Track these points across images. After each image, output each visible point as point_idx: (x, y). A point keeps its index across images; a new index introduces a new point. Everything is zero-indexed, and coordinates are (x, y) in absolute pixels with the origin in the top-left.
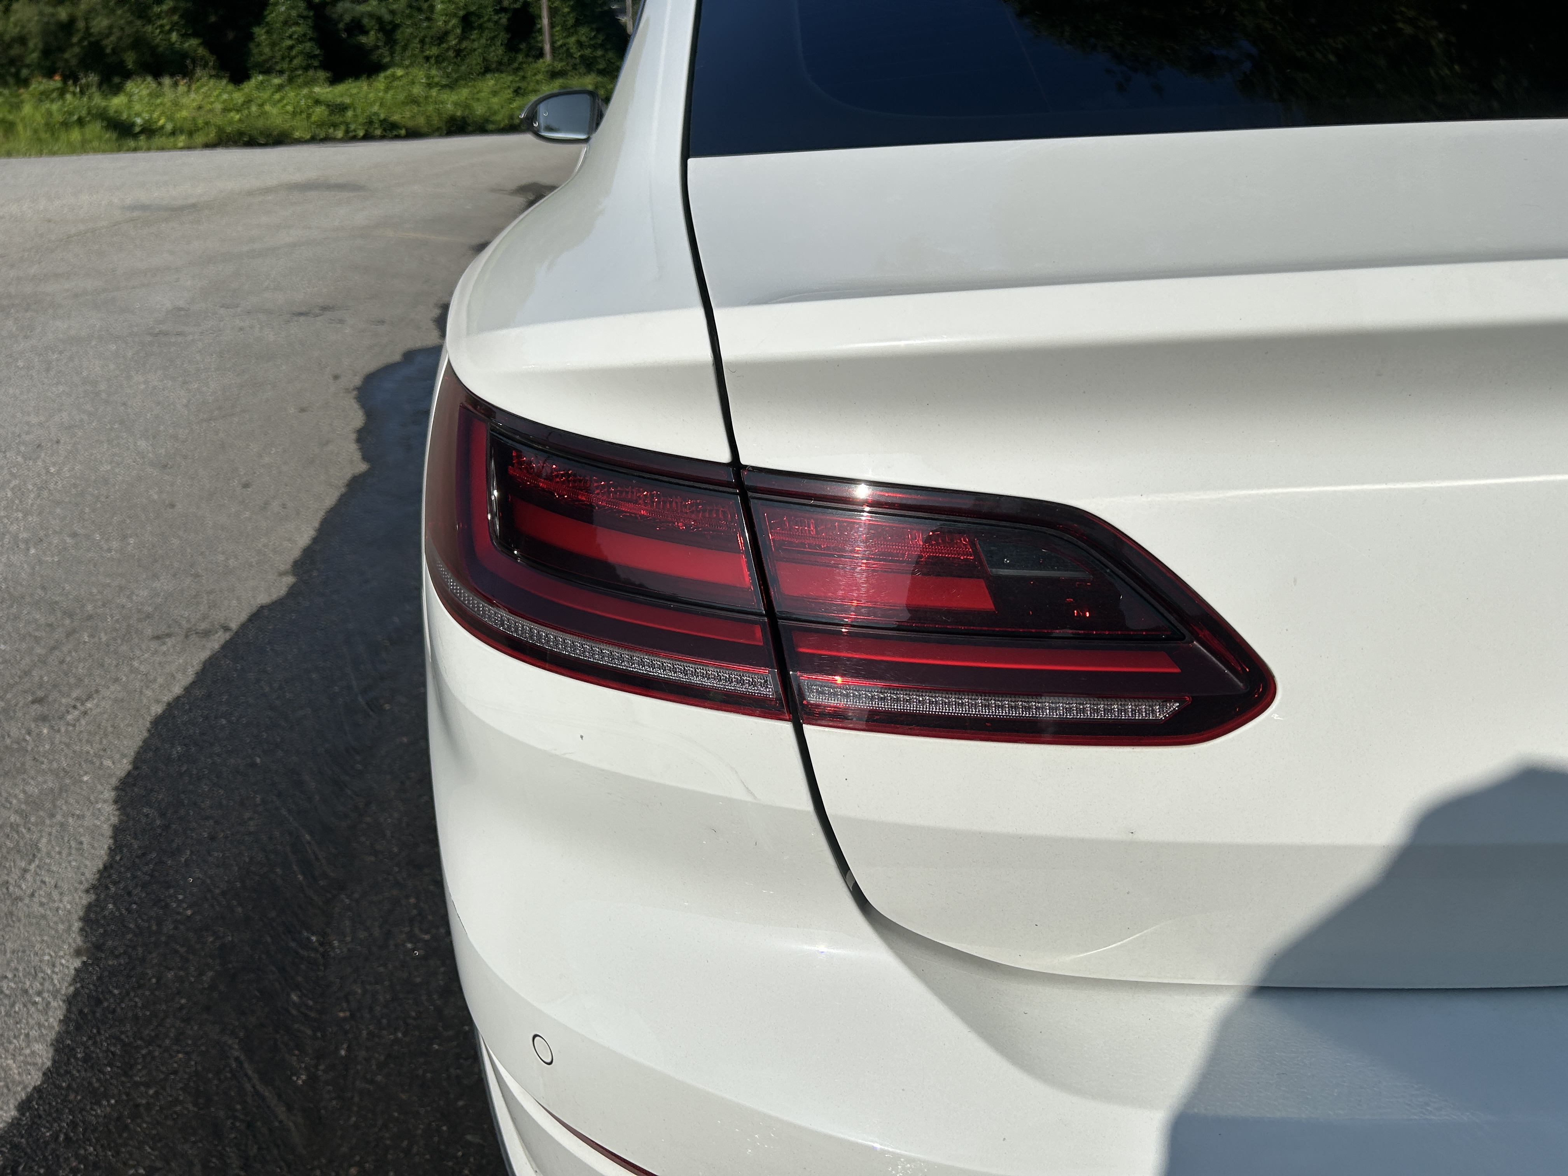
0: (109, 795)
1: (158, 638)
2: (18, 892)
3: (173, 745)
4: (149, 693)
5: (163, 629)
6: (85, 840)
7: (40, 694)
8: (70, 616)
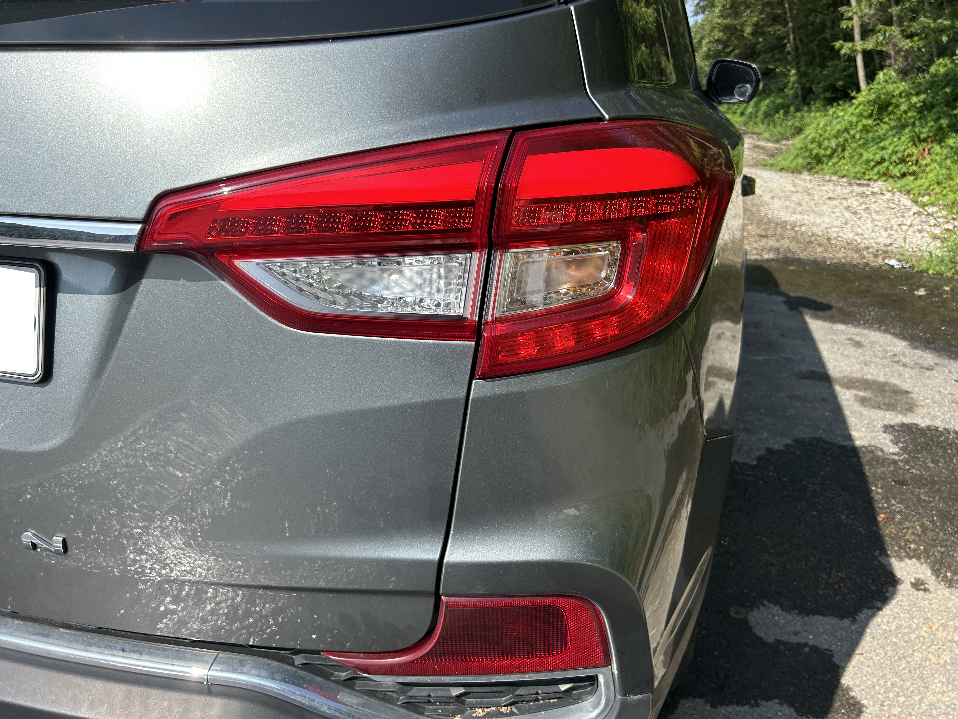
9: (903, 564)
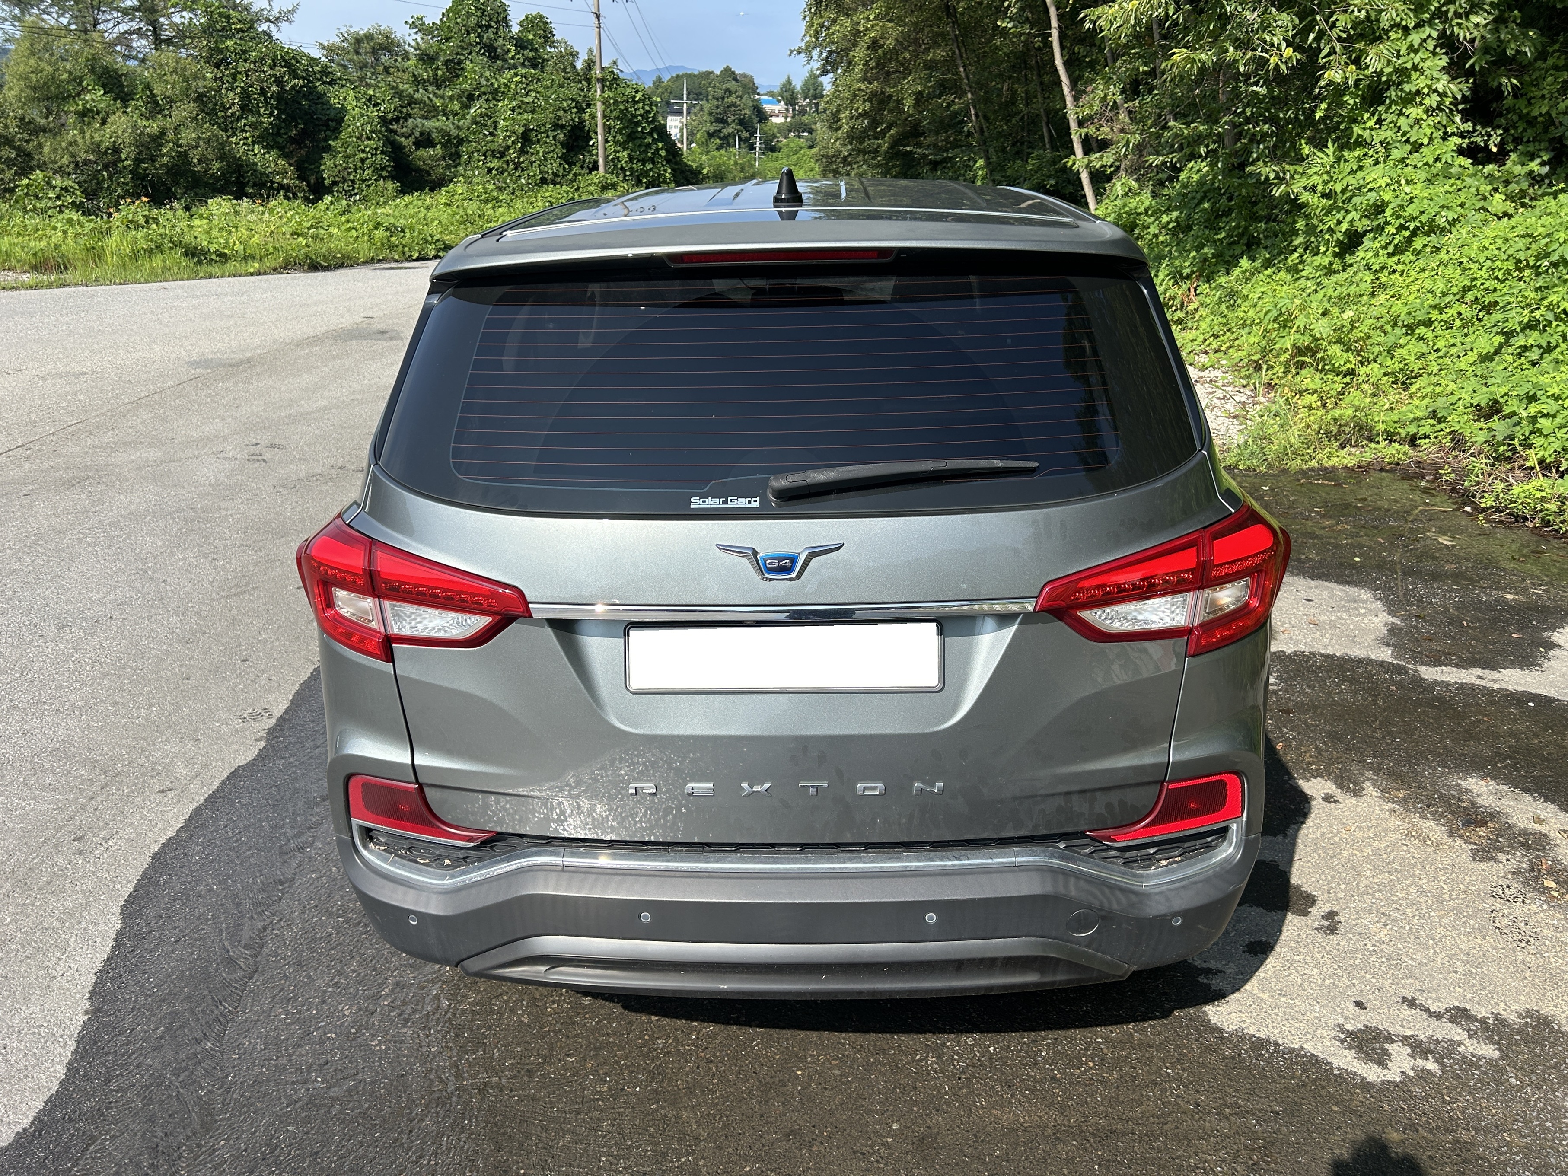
0: (117, 910)
1: (162, 791)
2: (55, 973)
3: (161, 875)
4: (150, 834)
5: (168, 784)
6: (99, 940)
7: (79, 834)
8: (105, 772)
9: (1310, 783)
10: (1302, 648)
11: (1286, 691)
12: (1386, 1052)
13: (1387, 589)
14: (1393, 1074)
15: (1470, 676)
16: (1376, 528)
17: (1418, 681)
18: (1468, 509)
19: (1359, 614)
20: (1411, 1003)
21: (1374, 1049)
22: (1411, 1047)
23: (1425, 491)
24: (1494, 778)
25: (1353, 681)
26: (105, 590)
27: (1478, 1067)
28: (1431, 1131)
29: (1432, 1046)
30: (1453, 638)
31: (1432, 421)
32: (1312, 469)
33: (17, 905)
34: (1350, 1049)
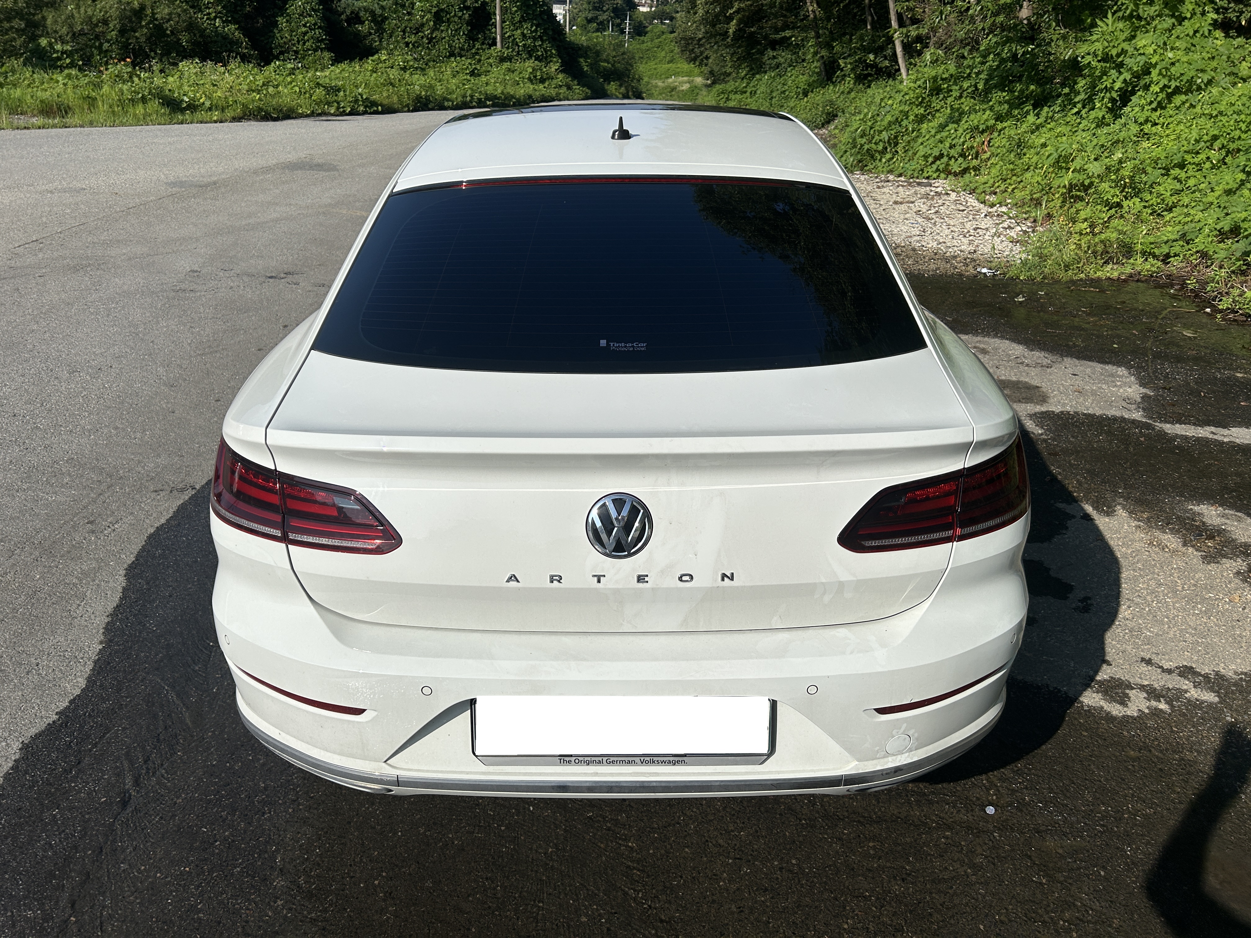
0: (123, 572)
1: (156, 491)
2: (75, 615)
3: (157, 550)
4: (148, 521)
5: (159, 486)
6: (109, 593)
7: (92, 519)
8: (111, 477)
10: (1068, 408)
11: (1054, 439)
12: (1127, 696)
13: (1139, 368)
14: (1132, 711)
15: (1204, 432)
16: (1132, 323)
17: (1162, 435)
18: (1208, 310)
19: (1116, 386)
20: (1149, 662)
21: (1117, 693)
22: (1147, 692)
23: (1173, 297)
24: (1221, 505)
25: (1109, 433)
26: (105, 346)
27: (1201, 709)
28: (1161, 752)
29: (1164, 693)
30: (1191, 404)
31: (1181, 243)
32: (1081, 280)
33: (45, 567)
34: (1097, 692)
